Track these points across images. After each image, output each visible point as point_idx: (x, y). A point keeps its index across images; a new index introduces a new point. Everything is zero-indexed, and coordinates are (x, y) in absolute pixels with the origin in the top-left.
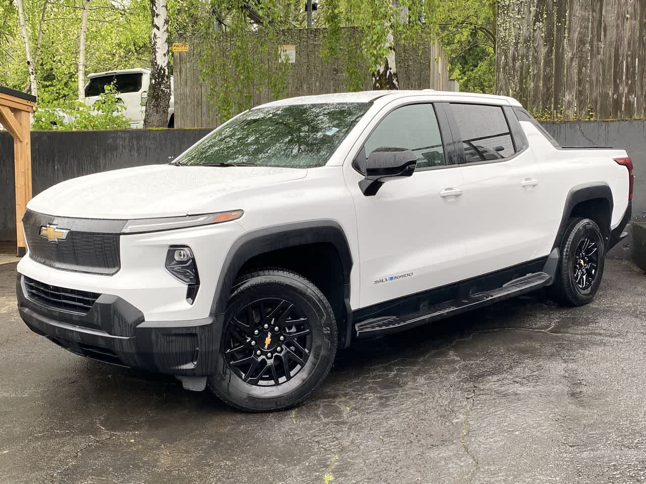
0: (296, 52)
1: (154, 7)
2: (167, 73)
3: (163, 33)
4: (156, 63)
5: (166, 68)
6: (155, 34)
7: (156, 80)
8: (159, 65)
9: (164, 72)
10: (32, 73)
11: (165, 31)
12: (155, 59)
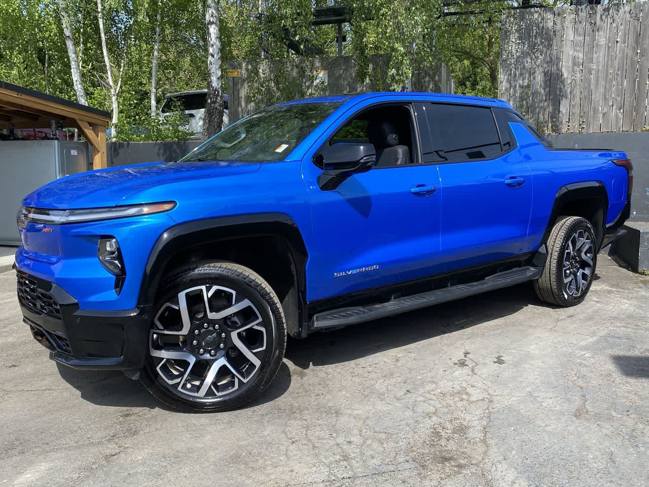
0: (328, 76)
1: (210, 38)
2: (220, 94)
3: (216, 61)
4: (212, 85)
5: (220, 89)
6: (210, 61)
7: (211, 100)
8: (213, 87)
9: (218, 93)
10: (114, 95)
11: (219, 58)
12: (211, 82)
